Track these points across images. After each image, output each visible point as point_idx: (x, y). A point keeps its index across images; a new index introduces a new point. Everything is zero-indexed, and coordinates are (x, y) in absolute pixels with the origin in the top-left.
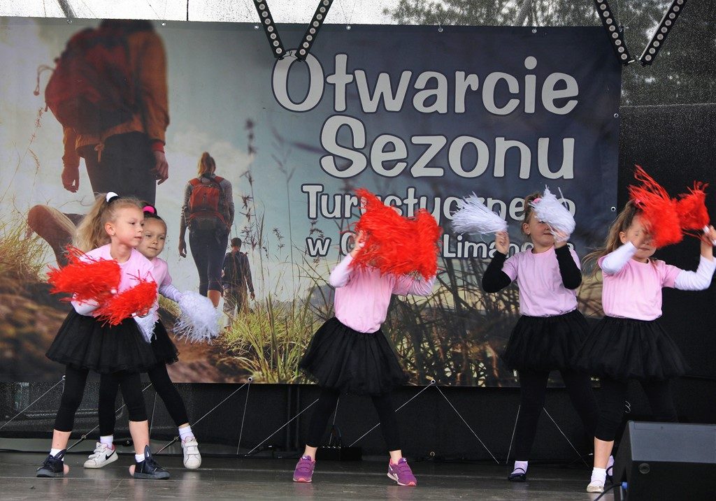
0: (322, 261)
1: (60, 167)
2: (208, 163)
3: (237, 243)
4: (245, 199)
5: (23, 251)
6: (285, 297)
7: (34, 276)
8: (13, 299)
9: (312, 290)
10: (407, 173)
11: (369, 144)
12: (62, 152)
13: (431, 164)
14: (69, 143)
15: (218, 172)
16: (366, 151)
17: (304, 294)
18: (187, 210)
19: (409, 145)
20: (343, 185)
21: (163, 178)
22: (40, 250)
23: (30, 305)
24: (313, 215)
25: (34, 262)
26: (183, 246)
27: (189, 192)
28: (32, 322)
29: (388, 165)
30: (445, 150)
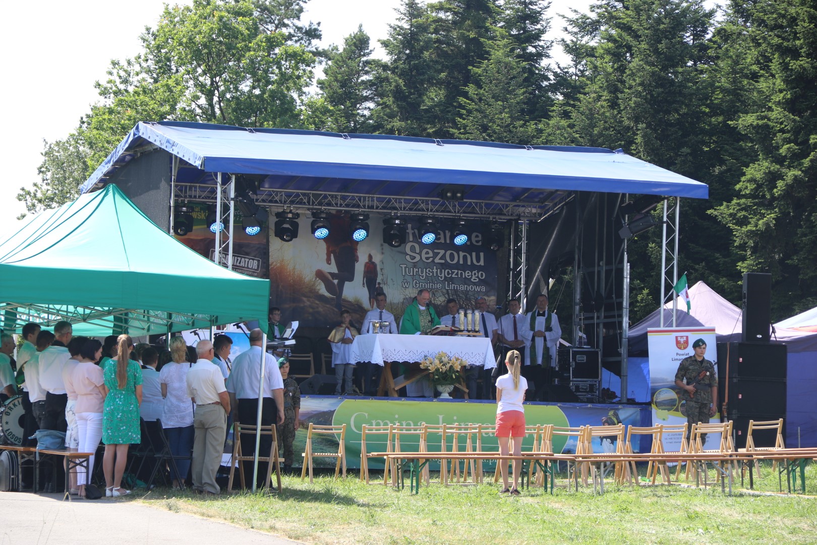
0: (407, 290)
1: (325, 257)
2: (370, 257)
3: (379, 284)
4: (381, 269)
5: (314, 285)
6: (396, 301)
7: (318, 292)
8: (311, 299)
9: (404, 299)
10: (433, 261)
11: (421, 252)
12: (325, 252)
13: (441, 259)
14: (328, 249)
15: (373, 260)
16: (420, 254)
17: (401, 300)
18: (365, 272)
19: (433, 252)
20: (413, 265)
21: (357, 261)
22: (319, 284)
23: (317, 302)
24: (404, 274)
25: (318, 288)
26: (364, 284)
27: (365, 266)
28: (317, 308)
29: (427, 258)
30: (445, 254)
